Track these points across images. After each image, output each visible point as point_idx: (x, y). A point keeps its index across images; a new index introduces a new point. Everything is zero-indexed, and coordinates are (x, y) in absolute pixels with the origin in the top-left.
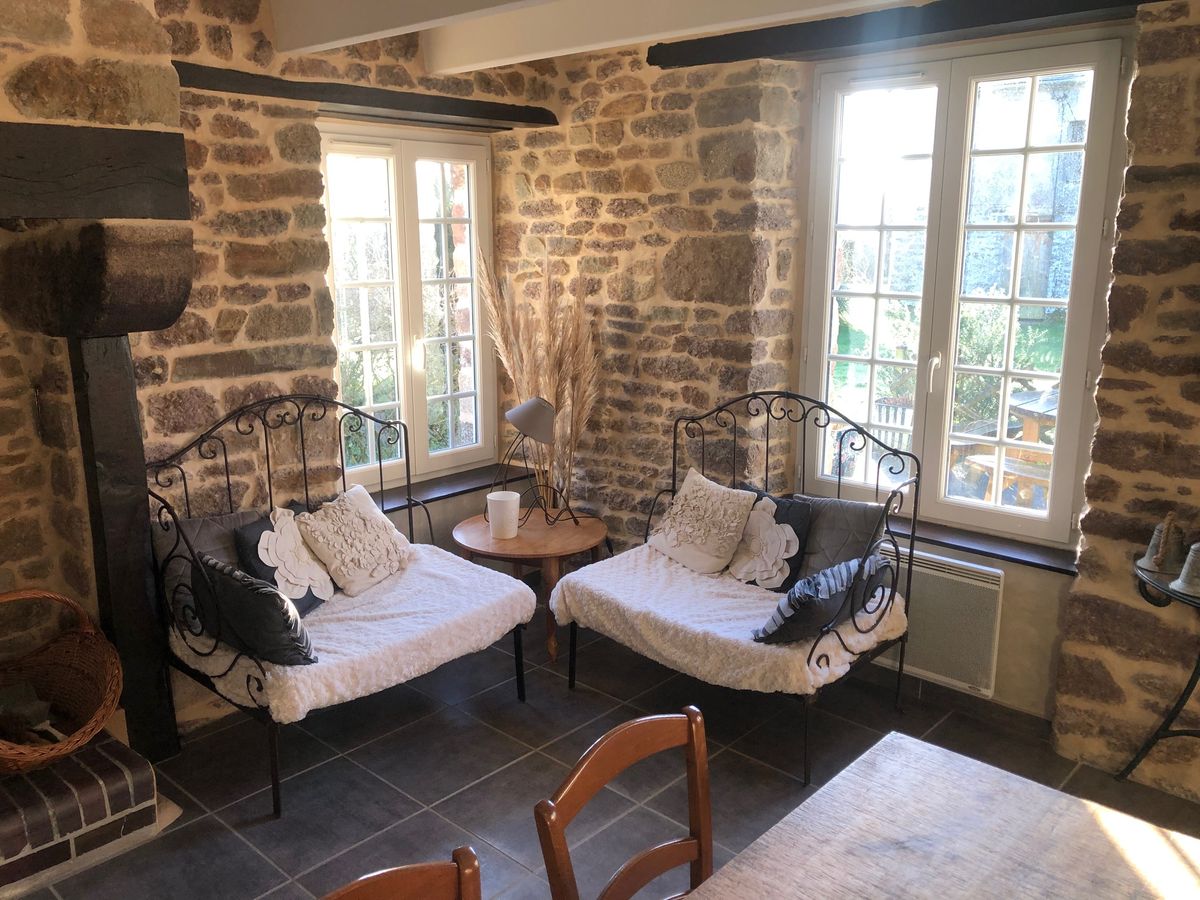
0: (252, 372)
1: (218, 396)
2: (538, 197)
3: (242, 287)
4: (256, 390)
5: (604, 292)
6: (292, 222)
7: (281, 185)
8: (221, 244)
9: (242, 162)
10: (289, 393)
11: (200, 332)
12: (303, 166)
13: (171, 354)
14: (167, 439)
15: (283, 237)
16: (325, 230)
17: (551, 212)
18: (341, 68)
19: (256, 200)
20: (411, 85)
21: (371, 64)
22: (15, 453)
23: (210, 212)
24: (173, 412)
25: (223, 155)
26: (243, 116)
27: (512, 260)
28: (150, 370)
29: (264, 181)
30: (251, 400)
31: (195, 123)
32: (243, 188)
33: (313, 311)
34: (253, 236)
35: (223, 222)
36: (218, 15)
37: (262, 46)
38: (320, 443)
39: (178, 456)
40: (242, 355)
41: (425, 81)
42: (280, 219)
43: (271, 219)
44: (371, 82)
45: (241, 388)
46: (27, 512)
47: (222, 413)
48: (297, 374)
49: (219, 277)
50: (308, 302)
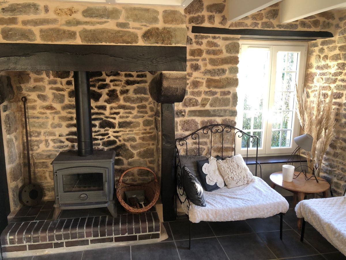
0: (210, 116)
1: (199, 122)
2: (322, 63)
3: (210, 91)
4: (210, 121)
5: (344, 98)
6: (227, 72)
7: (225, 61)
8: (205, 78)
9: (214, 54)
10: (220, 123)
11: (196, 104)
12: (233, 55)
13: (188, 109)
14: (184, 133)
15: (224, 77)
16: (238, 75)
17: (327, 68)
18: (249, 24)
19: (217, 66)
20: (274, 27)
21: (260, 22)
22: (150, 131)
23: (203, 69)
24: (186, 125)
25: (208, 52)
26: (215, 41)
27: (310, 85)
28: (180, 113)
29: (220, 60)
30: (209, 124)
31: (201, 44)
32: (213, 62)
33: (231, 99)
34: (215, 76)
35: (207, 72)
36: (211, 12)
37: (224, 19)
38: (229, 140)
39: (186, 137)
40: (207, 111)
41: (279, 26)
42: (224, 71)
43: (221, 71)
44: (259, 27)
45: (206, 120)
46: (152, 147)
47: (200, 127)
48: (224, 118)
49: (203, 88)
50: (230, 96)
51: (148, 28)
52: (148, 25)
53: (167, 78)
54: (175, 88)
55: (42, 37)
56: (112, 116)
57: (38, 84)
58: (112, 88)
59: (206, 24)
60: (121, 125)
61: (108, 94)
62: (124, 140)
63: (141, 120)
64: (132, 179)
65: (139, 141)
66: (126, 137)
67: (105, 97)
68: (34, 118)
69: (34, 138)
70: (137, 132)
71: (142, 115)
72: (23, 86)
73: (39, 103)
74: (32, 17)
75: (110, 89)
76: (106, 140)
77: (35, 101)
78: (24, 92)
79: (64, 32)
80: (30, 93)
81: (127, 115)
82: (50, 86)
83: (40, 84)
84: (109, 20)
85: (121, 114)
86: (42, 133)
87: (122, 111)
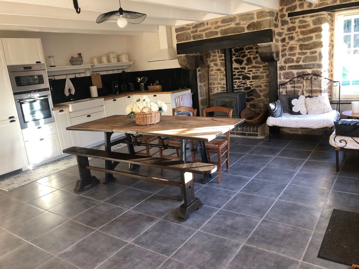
0: (302, 69)
1: (295, 73)
3: (302, 52)
4: (303, 72)
6: (314, 38)
7: (312, 31)
8: (298, 44)
9: (304, 28)
10: (311, 73)
11: (292, 61)
12: (318, 26)
13: (287, 65)
14: (285, 80)
16: (322, 39)
18: (329, 3)
19: (306, 35)
23: (296, 38)
24: (286, 75)
25: (299, 27)
26: (304, 19)
28: (283, 68)
29: (308, 31)
30: (301, 74)
31: (294, 23)
32: (303, 33)
33: (318, 56)
34: (305, 42)
35: (299, 40)
37: (310, 4)
38: (316, 84)
39: (286, 83)
40: (301, 65)
43: (309, 38)
44: (338, 3)
45: (300, 72)
47: (296, 76)
48: (313, 70)
49: (298, 51)
50: (317, 54)
51: (250, 23)
52: (249, 21)
53: (260, 47)
54: (266, 53)
55: (206, 36)
56: (249, 72)
57: (214, 58)
58: (249, 56)
59: (298, 10)
60: (254, 78)
61: (246, 60)
62: (255, 86)
63: (264, 75)
64: (259, 110)
65: (263, 87)
66: (256, 85)
67: (245, 62)
68: (212, 75)
69: (212, 86)
70: (263, 81)
71: (265, 71)
72: (208, 59)
73: (215, 68)
74: (202, 28)
75: (248, 57)
76: (245, 86)
77: (213, 67)
78: (209, 63)
79: (214, 32)
80: (211, 63)
81: (257, 72)
82: (219, 59)
83: (215, 58)
84: (232, 23)
85: (253, 71)
86: (216, 83)
87: (254, 69)
